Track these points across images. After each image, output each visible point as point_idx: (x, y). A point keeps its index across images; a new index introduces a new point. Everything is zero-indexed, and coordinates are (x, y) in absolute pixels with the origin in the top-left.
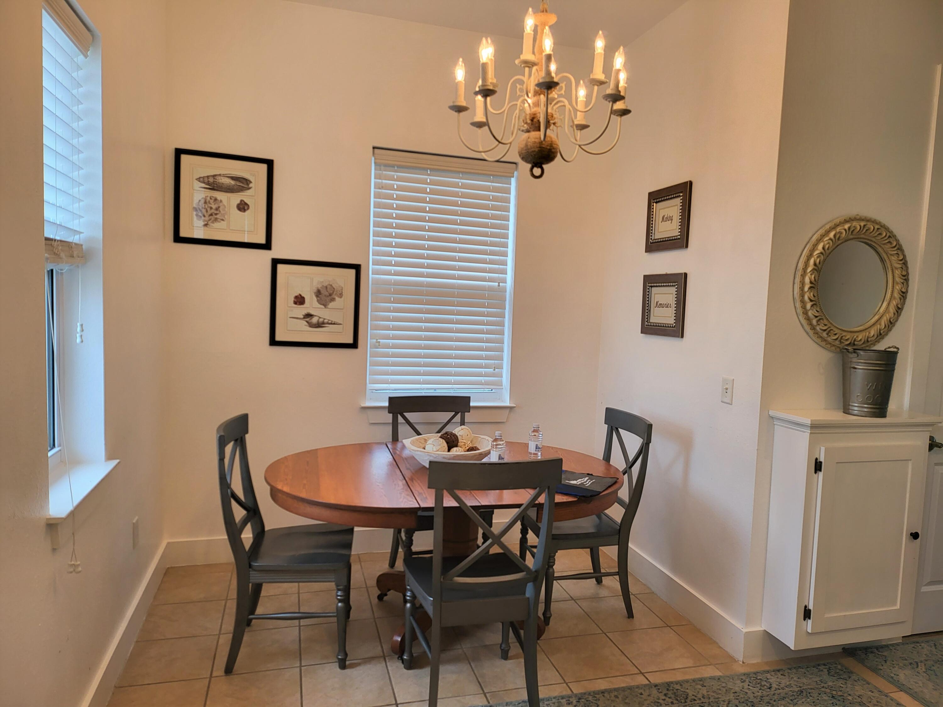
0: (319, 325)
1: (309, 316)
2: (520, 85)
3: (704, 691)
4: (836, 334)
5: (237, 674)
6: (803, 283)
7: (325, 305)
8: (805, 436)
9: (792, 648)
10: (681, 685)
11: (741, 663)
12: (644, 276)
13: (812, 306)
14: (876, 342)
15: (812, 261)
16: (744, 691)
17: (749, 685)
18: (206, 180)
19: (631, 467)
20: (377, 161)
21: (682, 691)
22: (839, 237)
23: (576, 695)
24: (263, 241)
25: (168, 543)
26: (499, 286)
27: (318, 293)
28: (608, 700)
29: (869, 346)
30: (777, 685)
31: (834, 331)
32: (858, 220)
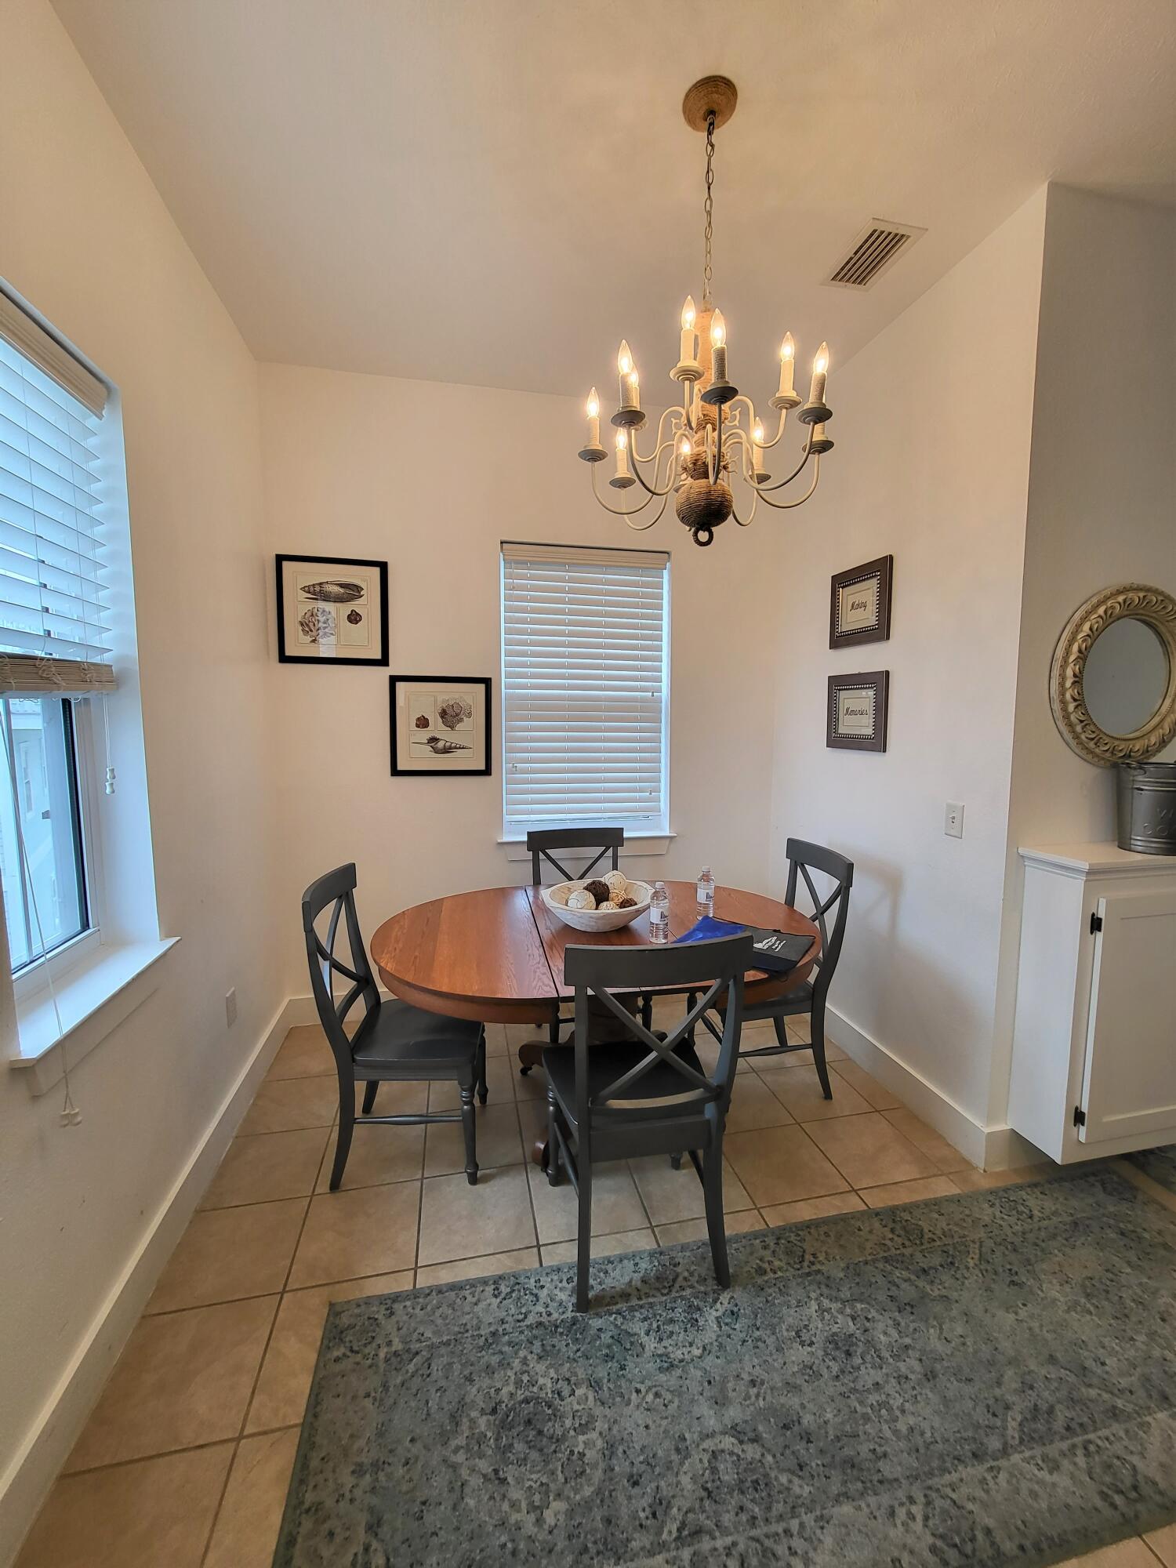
0: (446, 750)
1: (433, 740)
2: (675, 419)
3: (943, 1224)
4: (1106, 744)
5: (344, 1191)
6: (1063, 677)
7: (452, 727)
8: (1079, 883)
9: (1059, 1161)
10: (911, 1213)
11: (982, 1172)
12: (829, 677)
13: (1076, 707)
14: (1157, 751)
15: (1075, 648)
16: (996, 1223)
17: (1001, 1212)
18: (312, 589)
19: (822, 913)
20: (506, 557)
21: (914, 1224)
22: (1111, 614)
23: (772, 1231)
24: (378, 656)
25: (290, 1000)
26: (653, 696)
27: (443, 714)
28: (817, 1240)
29: (1148, 758)
30: (1039, 1211)
31: (1104, 740)
32: (1135, 590)
